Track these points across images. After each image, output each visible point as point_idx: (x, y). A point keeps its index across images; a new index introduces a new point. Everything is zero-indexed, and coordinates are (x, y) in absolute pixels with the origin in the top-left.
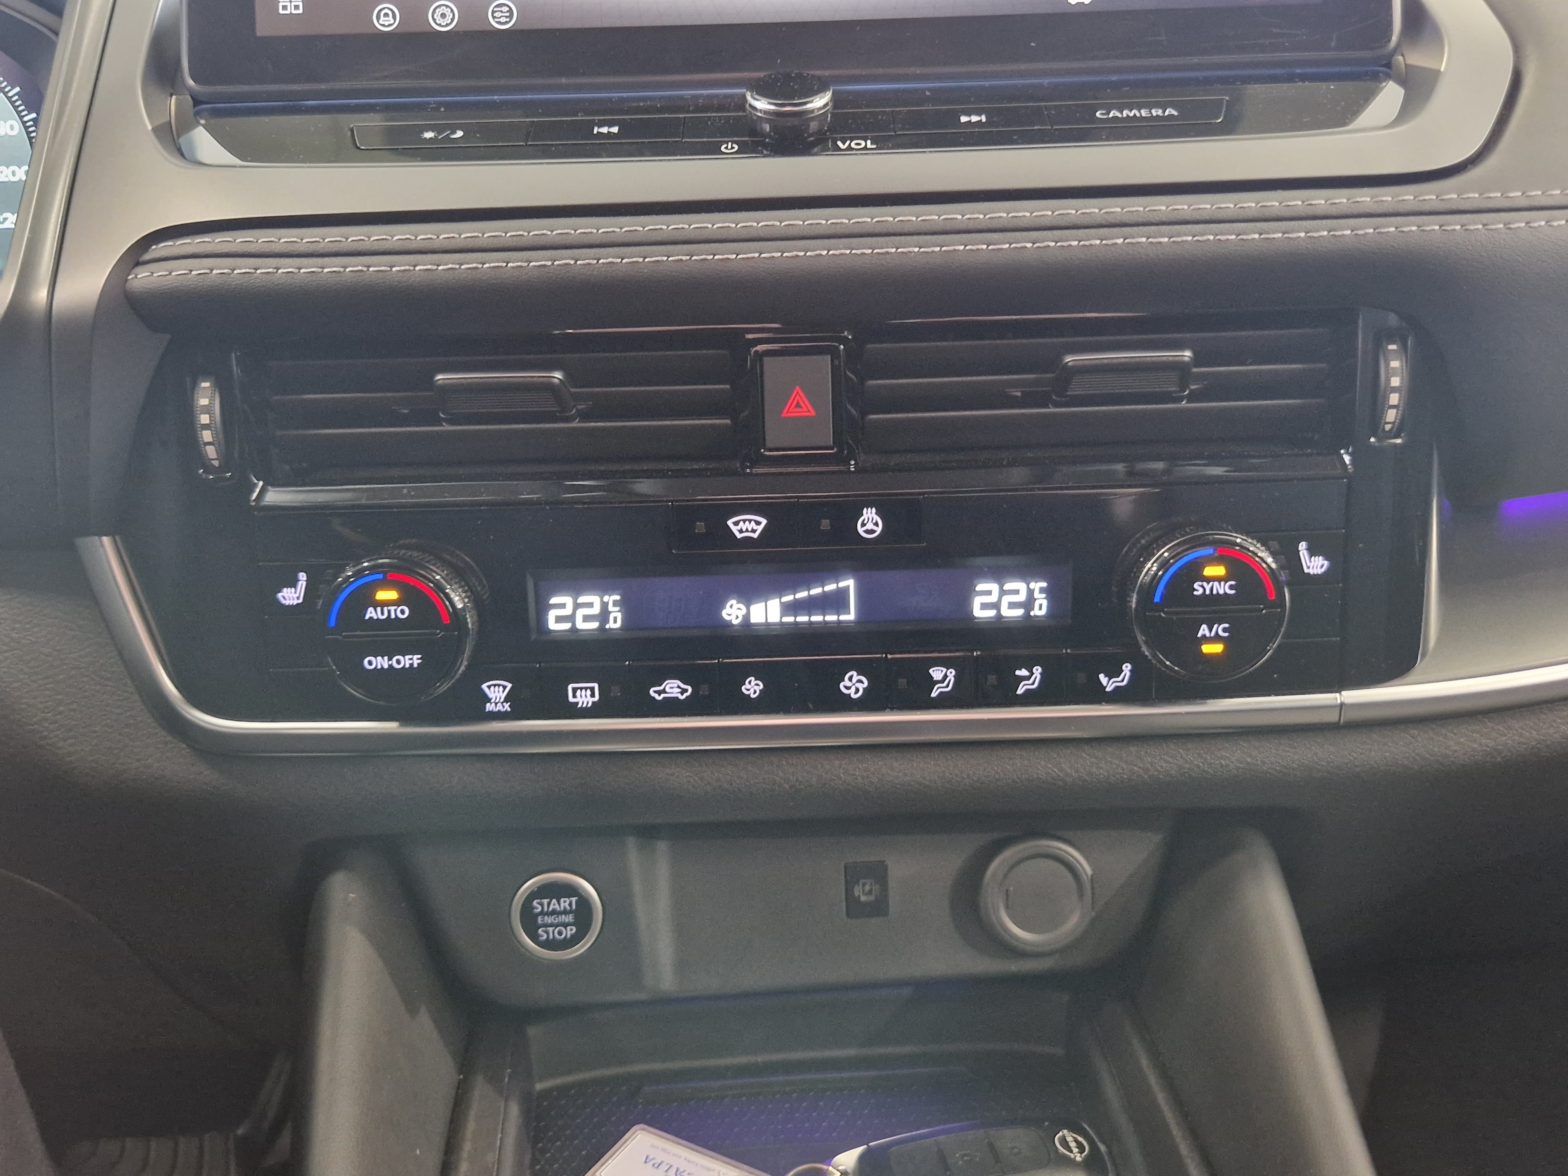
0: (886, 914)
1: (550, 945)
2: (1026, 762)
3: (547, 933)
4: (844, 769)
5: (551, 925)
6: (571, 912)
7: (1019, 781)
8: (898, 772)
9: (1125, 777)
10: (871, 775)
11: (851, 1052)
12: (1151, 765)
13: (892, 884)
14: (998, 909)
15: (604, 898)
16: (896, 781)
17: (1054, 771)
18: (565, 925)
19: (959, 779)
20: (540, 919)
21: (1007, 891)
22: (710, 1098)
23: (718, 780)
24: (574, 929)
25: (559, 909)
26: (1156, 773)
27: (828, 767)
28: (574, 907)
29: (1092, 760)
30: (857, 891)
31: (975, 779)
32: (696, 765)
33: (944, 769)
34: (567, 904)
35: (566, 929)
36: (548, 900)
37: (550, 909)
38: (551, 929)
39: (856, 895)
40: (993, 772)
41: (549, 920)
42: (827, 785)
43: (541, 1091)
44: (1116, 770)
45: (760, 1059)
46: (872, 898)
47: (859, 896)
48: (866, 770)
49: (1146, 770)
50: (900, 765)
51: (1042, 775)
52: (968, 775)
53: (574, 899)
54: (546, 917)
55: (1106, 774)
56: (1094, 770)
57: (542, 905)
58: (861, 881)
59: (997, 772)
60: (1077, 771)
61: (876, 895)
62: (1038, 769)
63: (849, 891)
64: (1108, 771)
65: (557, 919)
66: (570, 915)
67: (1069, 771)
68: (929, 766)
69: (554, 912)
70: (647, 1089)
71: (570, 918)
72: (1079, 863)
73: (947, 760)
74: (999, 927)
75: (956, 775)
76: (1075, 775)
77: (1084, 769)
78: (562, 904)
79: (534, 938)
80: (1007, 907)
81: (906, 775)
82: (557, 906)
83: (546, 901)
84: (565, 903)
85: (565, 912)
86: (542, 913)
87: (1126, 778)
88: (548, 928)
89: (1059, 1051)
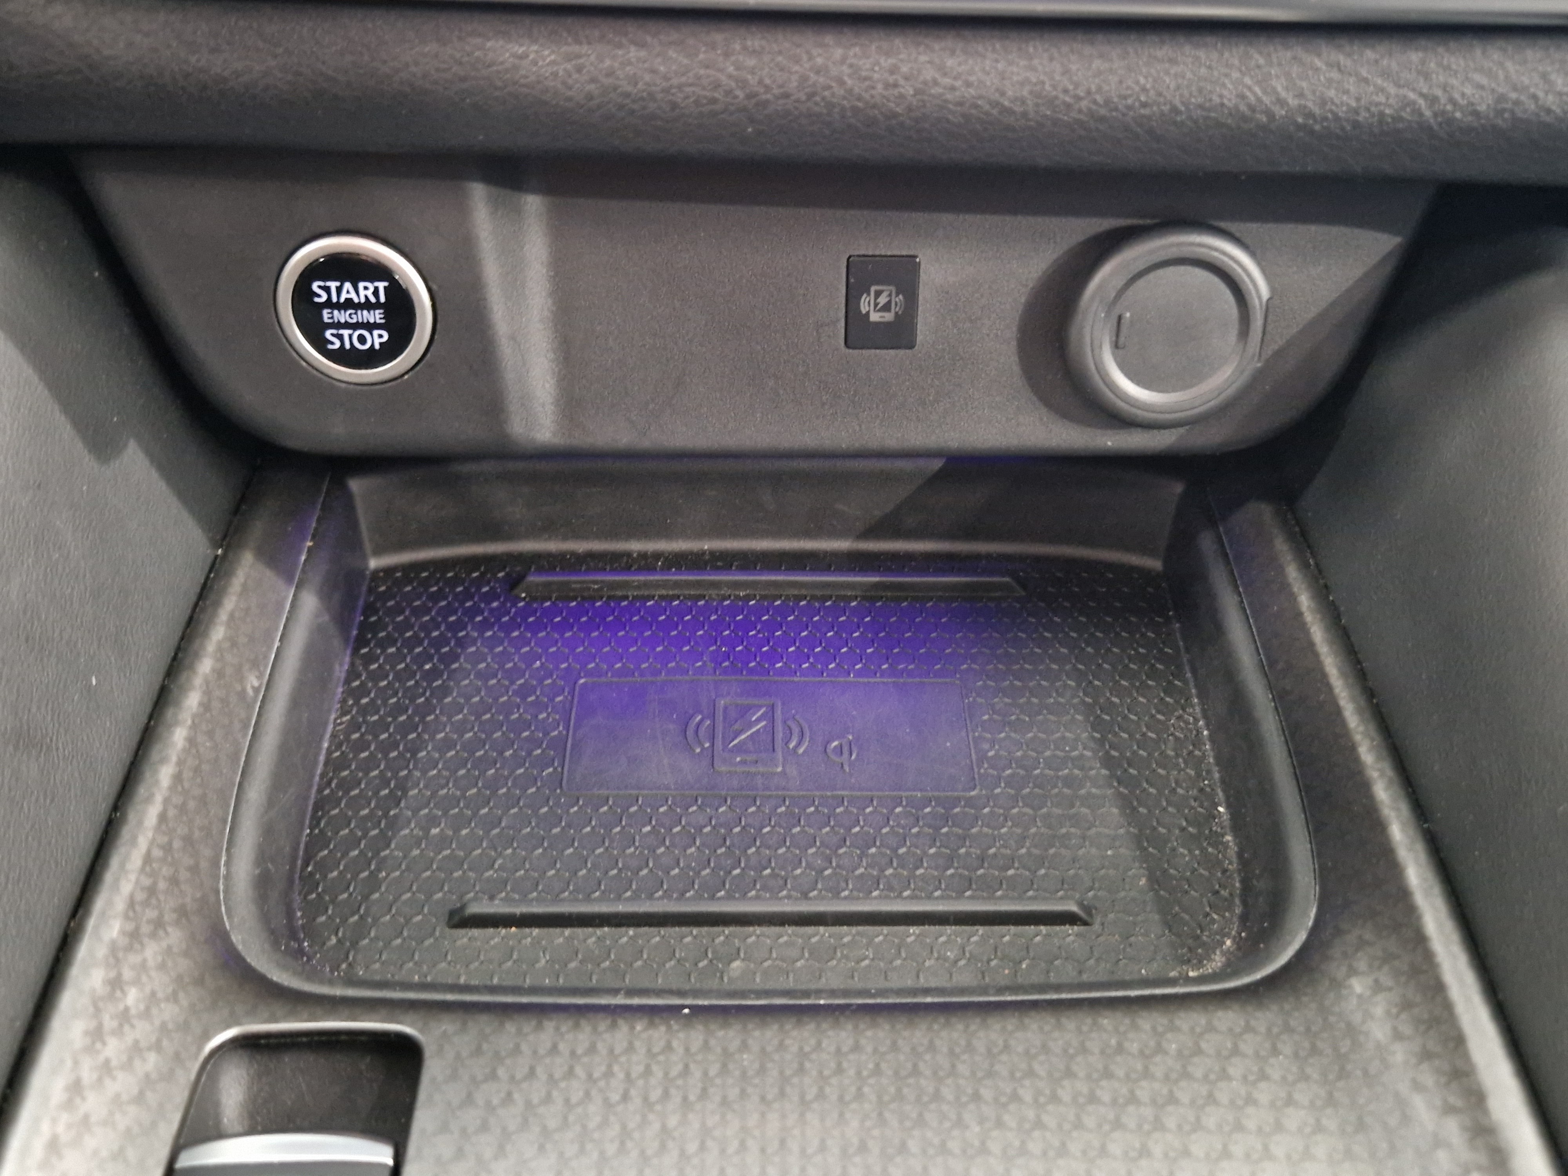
0: (911, 346)
1: (345, 357)
2: (1203, 71)
3: (340, 337)
4: (851, 66)
5: (346, 325)
6: (377, 305)
7: (1183, 109)
8: (955, 78)
9: (1387, 111)
10: (902, 82)
11: (842, 545)
12: (1445, 90)
13: (924, 294)
14: (1101, 347)
15: (434, 287)
16: (949, 97)
17: (1255, 94)
18: (370, 327)
19: (1067, 99)
20: (326, 313)
21: (1120, 318)
22: (626, 598)
23: (610, 73)
24: (386, 337)
25: (356, 300)
26: (1449, 108)
27: (819, 61)
28: (382, 299)
29: (1332, 75)
30: (865, 304)
31: (1099, 99)
32: (570, 40)
33: (1042, 77)
34: (369, 293)
35: (372, 334)
36: (338, 284)
37: (342, 300)
38: (346, 333)
39: (864, 312)
40: (1137, 89)
41: (341, 316)
42: (818, 99)
43: (376, 572)
44: (1374, 97)
45: (707, 546)
46: (889, 317)
47: (868, 313)
48: (893, 70)
49: (1433, 100)
50: (960, 64)
51: (1230, 100)
52: (1089, 92)
53: (382, 285)
54: (336, 312)
55: (1354, 104)
56: (1332, 93)
57: (327, 290)
58: (873, 289)
59: (1144, 90)
60: (1301, 95)
61: (896, 313)
62: (1224, 85)
63: (851, 300)
64: (1358, 99)
65: (354, 316)
66: (377, 312)
67: (1283, 94)
68: (1015, 70)
69: (349, 304)
70: (533, 579)
71: (376, 316)
72: (1249, 275)
73: (1051, 59)
74: (1097, 378)
75: (1066, 91)
76: (1293, 102)
77: (1314, 92)
78: (362, 293)
79: (320, 344)
80: (1116, 346)
81: (968, 84)
82: (353, 295)
83: (333, 285)
84: (366, 290)
85: (368, 305)
86: (329, 304)
87: (1388, 115)
88: (341, 332)
89: (1155, 564)
